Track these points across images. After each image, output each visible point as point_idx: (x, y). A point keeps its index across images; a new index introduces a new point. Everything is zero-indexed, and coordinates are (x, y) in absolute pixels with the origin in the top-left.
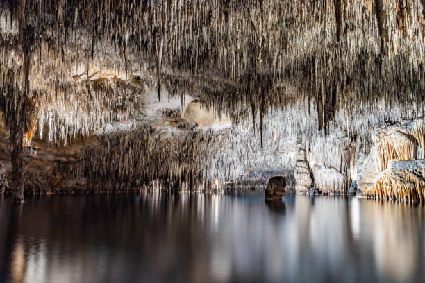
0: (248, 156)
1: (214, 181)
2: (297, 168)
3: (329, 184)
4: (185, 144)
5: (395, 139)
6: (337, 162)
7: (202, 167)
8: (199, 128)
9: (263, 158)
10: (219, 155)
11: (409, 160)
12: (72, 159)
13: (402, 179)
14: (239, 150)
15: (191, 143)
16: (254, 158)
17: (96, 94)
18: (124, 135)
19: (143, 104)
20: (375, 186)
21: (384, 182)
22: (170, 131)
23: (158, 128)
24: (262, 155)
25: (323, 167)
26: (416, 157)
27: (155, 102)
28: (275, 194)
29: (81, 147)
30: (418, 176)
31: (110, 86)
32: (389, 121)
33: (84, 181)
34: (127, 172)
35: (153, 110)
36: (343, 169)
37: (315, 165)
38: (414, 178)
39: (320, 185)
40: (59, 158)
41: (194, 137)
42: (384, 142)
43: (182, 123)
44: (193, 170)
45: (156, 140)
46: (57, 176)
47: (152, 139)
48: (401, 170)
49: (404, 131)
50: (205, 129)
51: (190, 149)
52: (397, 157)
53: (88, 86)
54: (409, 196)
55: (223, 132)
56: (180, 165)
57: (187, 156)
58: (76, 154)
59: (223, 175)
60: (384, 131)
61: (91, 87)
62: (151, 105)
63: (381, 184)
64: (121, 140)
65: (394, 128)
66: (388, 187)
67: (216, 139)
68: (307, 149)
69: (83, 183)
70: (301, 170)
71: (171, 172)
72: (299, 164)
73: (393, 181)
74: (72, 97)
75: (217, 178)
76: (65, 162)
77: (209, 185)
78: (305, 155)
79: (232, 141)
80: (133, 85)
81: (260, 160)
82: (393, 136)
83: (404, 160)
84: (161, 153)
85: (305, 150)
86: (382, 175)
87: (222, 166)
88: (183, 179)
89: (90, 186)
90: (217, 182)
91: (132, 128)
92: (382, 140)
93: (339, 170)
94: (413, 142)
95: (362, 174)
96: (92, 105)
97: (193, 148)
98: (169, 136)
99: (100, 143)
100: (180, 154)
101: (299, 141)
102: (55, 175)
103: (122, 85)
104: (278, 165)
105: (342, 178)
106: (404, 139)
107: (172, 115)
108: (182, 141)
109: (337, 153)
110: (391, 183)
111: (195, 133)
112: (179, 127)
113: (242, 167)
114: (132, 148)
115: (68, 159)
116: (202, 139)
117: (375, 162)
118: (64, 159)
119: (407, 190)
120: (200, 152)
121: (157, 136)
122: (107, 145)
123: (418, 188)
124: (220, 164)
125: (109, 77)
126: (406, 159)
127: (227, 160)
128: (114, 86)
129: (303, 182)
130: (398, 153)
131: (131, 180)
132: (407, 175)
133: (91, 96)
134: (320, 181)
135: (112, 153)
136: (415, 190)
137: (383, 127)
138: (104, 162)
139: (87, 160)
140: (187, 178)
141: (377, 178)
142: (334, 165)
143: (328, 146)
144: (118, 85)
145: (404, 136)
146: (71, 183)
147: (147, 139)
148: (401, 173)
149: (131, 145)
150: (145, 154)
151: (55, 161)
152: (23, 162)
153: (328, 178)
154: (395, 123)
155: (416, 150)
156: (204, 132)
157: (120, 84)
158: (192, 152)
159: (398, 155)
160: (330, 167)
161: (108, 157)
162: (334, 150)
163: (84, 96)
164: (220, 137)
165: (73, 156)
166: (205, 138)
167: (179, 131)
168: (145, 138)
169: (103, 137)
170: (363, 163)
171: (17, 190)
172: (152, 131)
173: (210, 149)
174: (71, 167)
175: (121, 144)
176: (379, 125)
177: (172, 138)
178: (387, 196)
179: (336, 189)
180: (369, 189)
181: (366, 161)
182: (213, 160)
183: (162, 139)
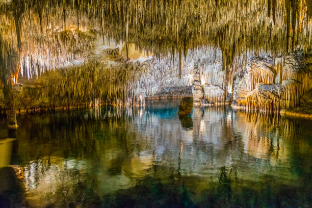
0: (161, 78)
1: (139, 96)
2: (194, 86)
3: (214, 97)
4: (120, 72)
5: (262, 70)
6: (221, 81)
7: (131, 88)
8: (131, 61)
9: (171, 79)
10: (142, 79)
11: (270, 84)
12: (39, 86)
13: (265, 97)
14: (156, 74)
15: (125, 71)
16: (166, 80)
17: (63, 42)
18: (78, 68)
19: (93, 47)
20: (246, 99)
21: (253, 98)
22: (110, 64)
23: (102, 62)
24: (170, 77)
25: (211, 85)
26: (274, 82)
27: (101, 45)
28: (186, 109)
29: (46, 77)
30: (275, 95)
31: (73, 36)
32: (259, 57)
33: (47, 100)
34: (80, 94)
35: (100, 50)
36: (224, 86)
37: (206, 84)
38: (272, 96)
39: (209, 97)
40: (30, 86)
41: (126, 67)
42: (255, 72)
43: (119, 58)
44: (125, 90)
45: (100, 70)
46: (28, 98)
47: (97, 70)
48: (265, 91)
49: (268, 65)
50: (134, 61)
51: (124, 75)
52: (262, 81)
53: (56, 37)
54: (268, 107)
55: (146, 63)
56: (116, 86)
57: (121, 80)
58: (42, 83)
59: (145, 92)
60: (255, 64)
61: (59, 37)
62: (99, 47)
63: (250, 99)
64: (76, 72)
65: (262, 62)
66: (255, 101)
67: (142, 68)
68: (201, 73)
69: (46, 101)
70: (197, 87)
71: (110, 92)
72: (195, 83)
73: (259, 98)
74: (45, 46)
75: (141, 93)
76: (33, 88)
77: (136, 99)
78: (200, 77)
79: (152, 68)
80: (89, 34)
81: (169, 80)
82: (261, 68)
83: (267, 84)
84: (103, 79)
85: (199, 73)
86: (251, 93)
87: (144, 86)
88: (118, 96)
89: (52, 103)
90: (141, 97)
91: (84, 63)
92: (253, 70)
93: (221, 87)
94: (274, 73)
95: (237, 91)
96: (59, 51)
97: (125, 75)
98: (109, 67)
99: (60, 74)
100: (116, 80)
101: (196, 68)
102: (26, 97)
103: (82, 35)
104: (181, 84)
105: (223, 92)
106: (268, 70)
107: (113, 54)
108: (118, 70)
109: (221, 75)
110: (257, 98)
111: (128, 64)
112: (117, 61)
113: (158, 86)
114: (83, 77)
115: (36, 86)
116: (132, 68)
117: (247, 84)
118: (33, 86)
119: (267, 103)
120: (130, 77)
121: (101, 68)
122: (65, 75)
123: (274, 102)
124: (143, 84)
125: (72, 30)
126: (268, 83)
127: (148, 82)
128: (76, 36)
129: (198, 95)
130: (263, 79)
131: (82, 99)
132: (268, 94)
133: (59, 44)
134: (208, 94)
135: (69, 81)
136: (272, 104)
137: (254, 61)
138: (63, 88)
139: (51, 86)
140: (121, 96)
141: (248, 95)
142: (218, 84)
143: (215, 71)
144: (79, 36)
145: (268, 69)
146: (37, 103)
147: (94, 70)
148: (265, 93)
149: (83, 75)
150: (93, 80)
151: (26, 88)
152: (14, 96)
153: (214, 92)
154: (262, 59)
155: (275, 77)
156: (134, 63)
157: (81, 35)
158: (125, 77)
159: (263, 80)
160: (216, 85)
161: (66, 83)
162: (219, 73)
163: (54, 45)
164: (144, 66)
165: (40, 84)
166: (134, 68)
167: (116, 63)
168: (93, 69)
169: (62, 70)
170: (238, 84)
171: (12, 117)
172: (97, 64)
173: (137, 75)
174: (38, 92)
175: (76, 74)
176: (252, 59)
177: (111, 68)
178: (254, 106)
179: (219, 100)
180: (242, 101)
181: (240, 83)
182: (138, 82)
183: (104, 69)
